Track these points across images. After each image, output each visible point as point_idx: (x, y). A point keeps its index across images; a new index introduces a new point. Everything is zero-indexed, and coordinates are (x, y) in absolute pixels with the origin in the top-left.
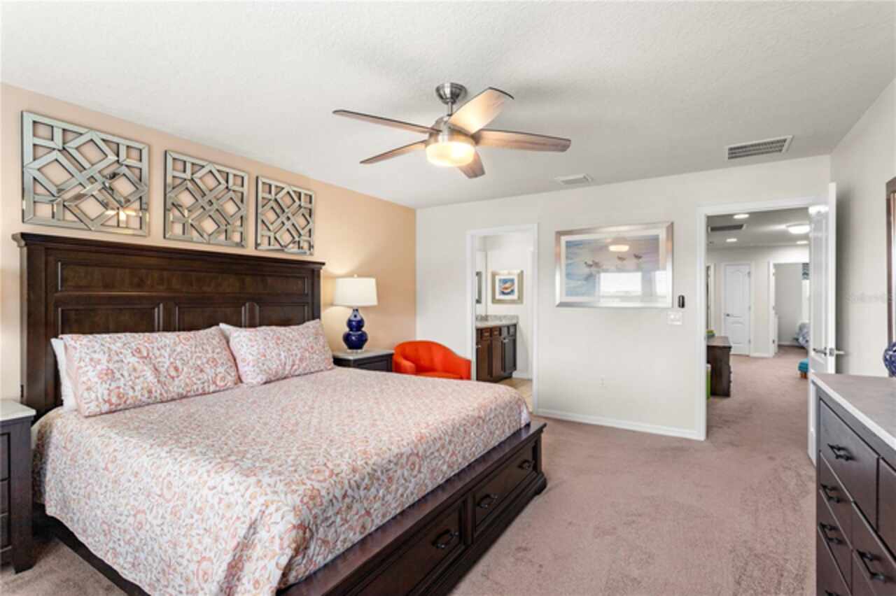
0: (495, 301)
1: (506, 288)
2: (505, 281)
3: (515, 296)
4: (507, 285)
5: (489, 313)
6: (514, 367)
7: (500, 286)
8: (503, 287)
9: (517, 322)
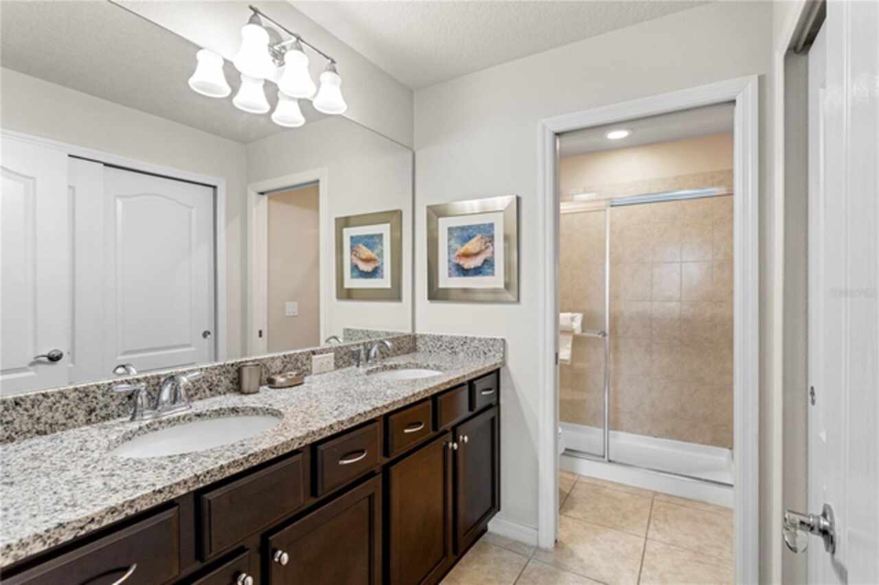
0: (435, 294)
1: (467, 255)
2: (465, 234)
3: (496, 280)
4: (472, 246)
5: (418, 332)
6: (494, 505)
7: (451, 250)
8: (462, 250)
9: (504, 363)
